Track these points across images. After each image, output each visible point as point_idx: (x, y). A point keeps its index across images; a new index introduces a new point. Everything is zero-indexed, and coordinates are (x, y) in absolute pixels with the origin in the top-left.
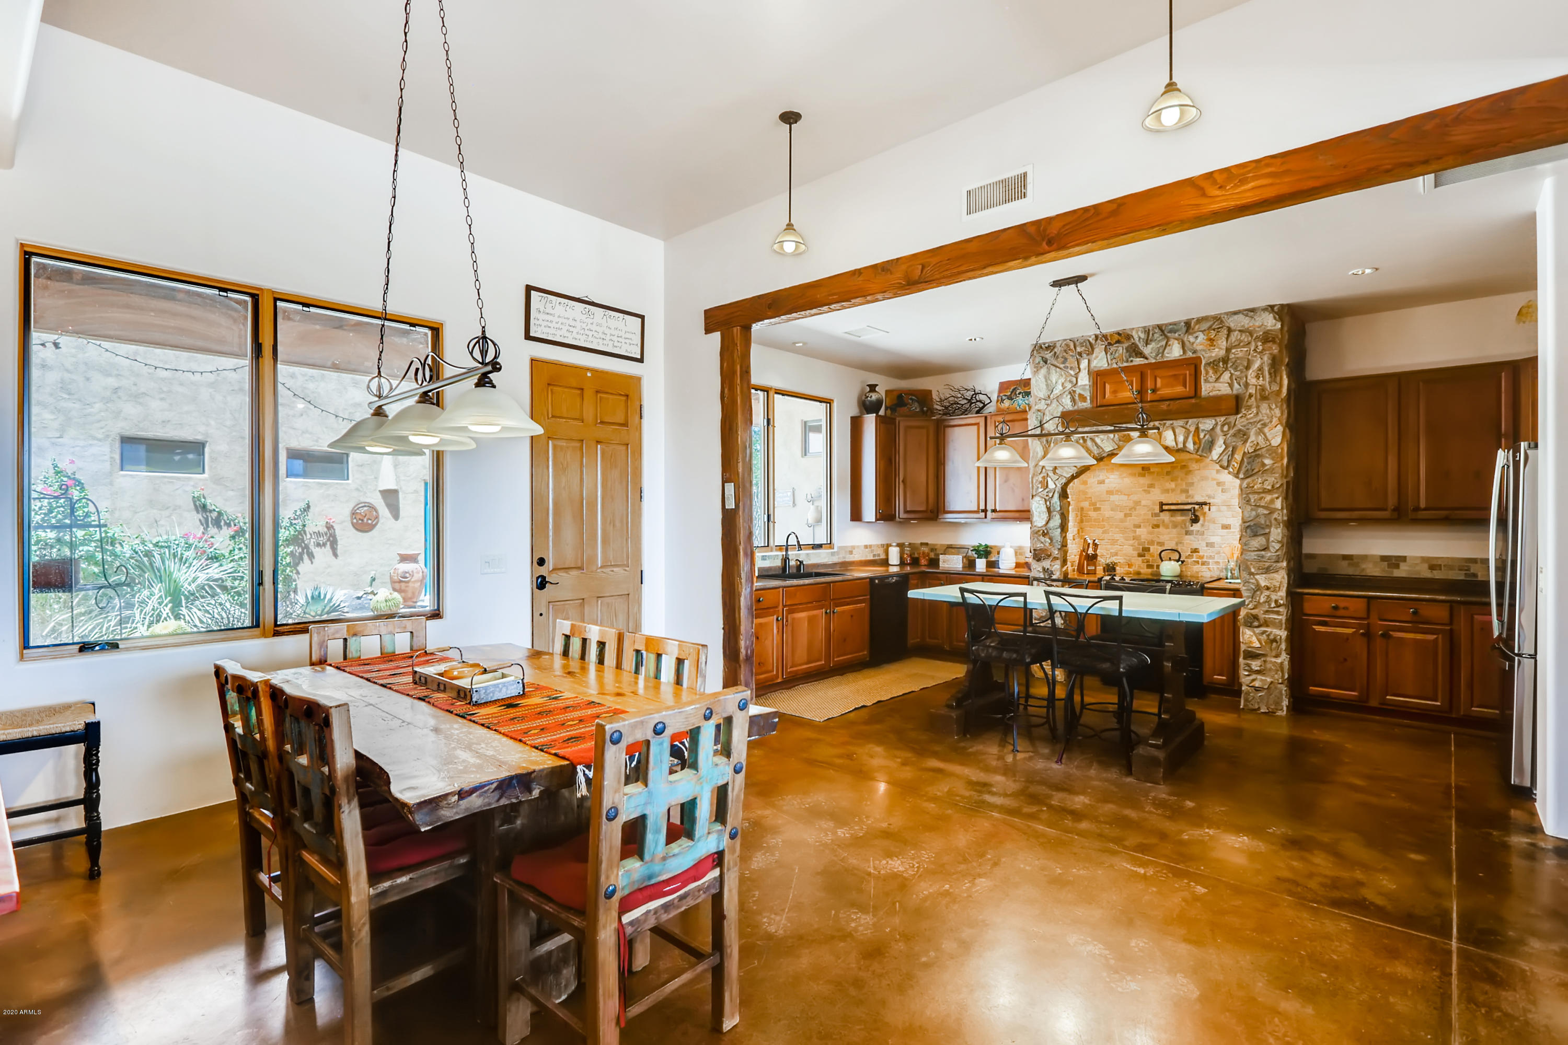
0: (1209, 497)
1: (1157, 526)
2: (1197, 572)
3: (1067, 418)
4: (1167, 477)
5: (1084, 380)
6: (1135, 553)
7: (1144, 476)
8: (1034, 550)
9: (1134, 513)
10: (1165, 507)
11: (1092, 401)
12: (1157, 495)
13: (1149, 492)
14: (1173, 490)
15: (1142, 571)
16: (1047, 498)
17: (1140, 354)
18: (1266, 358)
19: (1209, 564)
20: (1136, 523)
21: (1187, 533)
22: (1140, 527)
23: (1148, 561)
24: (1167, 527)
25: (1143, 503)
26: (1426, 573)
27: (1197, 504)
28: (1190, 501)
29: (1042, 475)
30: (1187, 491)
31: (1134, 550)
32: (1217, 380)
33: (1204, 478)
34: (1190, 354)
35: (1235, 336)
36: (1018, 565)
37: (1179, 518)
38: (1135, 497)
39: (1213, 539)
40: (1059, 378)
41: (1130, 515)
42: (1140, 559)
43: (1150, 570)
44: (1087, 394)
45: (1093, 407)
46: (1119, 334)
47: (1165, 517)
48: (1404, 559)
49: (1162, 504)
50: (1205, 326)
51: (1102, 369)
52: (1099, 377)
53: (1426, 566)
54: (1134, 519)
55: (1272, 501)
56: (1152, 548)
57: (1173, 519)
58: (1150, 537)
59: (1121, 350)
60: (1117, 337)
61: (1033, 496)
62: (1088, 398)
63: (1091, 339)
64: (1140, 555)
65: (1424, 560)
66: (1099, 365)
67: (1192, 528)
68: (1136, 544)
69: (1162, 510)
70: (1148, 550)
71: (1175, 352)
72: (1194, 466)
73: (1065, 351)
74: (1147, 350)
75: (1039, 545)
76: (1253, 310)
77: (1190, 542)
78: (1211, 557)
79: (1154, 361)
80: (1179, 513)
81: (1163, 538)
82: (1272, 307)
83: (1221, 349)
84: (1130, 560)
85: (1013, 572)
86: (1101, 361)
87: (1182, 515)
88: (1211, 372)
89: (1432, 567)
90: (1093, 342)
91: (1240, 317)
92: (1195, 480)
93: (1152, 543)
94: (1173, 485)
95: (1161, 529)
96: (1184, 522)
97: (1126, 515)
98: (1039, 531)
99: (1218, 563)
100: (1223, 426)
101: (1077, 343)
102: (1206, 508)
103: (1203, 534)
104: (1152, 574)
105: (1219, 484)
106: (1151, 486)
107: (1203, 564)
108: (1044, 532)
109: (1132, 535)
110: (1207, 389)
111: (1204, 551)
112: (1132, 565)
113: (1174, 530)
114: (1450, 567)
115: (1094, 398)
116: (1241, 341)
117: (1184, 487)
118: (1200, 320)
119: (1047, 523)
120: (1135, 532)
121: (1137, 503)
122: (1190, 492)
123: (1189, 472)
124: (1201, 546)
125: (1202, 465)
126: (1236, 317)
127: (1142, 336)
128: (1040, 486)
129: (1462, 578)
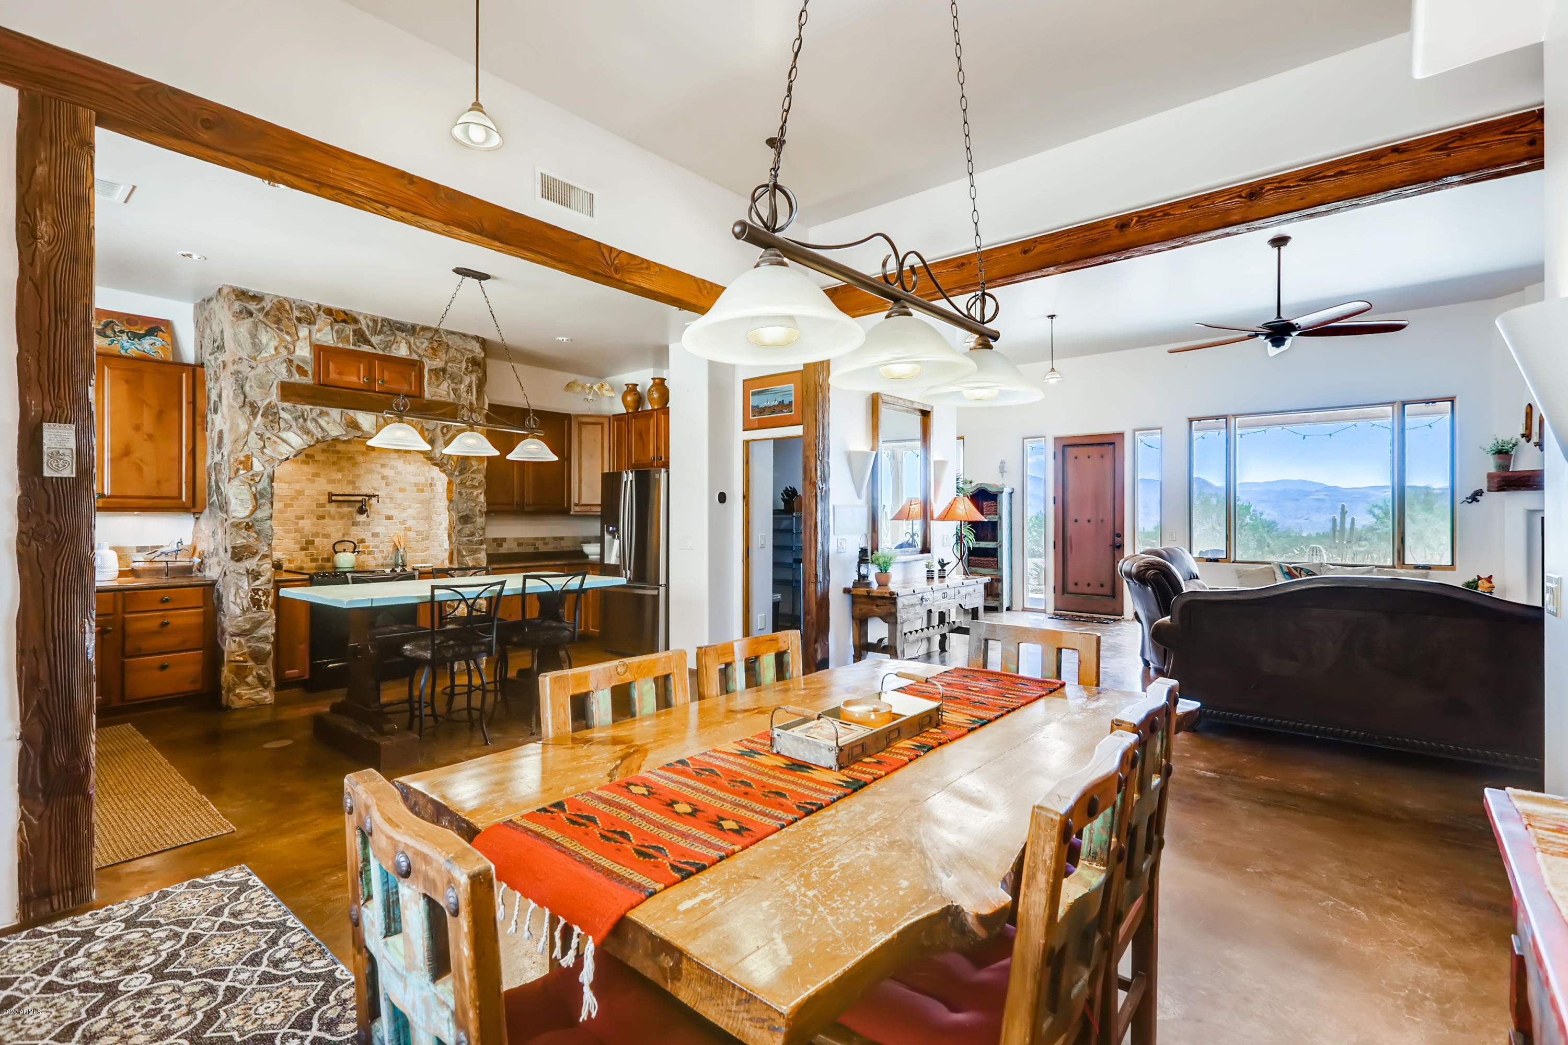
0: (375, 489)
1: (323, 517)
2: (363, 562)
3: (289, 391)
4: (335, 467)
5: (303, 352)
6: (298, 547)
7: (308, 463)
8: (233, 548)
9: (296, 503)
10: (333, 498)
11: (314, 378)
12: (323, 486)
13: (314, 482)
14: (339, 481)
15: (305, 565)
16: (252, 483)
17: (368, 342)
18: (474, 378)
19: (374, 552)
20: (299, 514)
21: (354, 524)
22: (302, 518)
23: (312, 555)
24: (333, 518)
25: (307, 492)
26: (516, 550)
27: (366, 495)
28: (356, 492)
29: (243, 454)
30: (354, 483)
31: (296, 543)
32: (439, 385)
33: (370, 471)
34: (415, 357)
35: (452, 352)
36: (122, 574)
37: (346, 509)
38: (298, 486)
39: (377, 530)
40: (270, 340)
41: (292, 506)
42: (303, 553)
43: (314, 564)
44: (309, 369)
45: (315, 384)
46: (345, 312)
47: (332, 508)
48: (504, 540)
49: (330, 495)
50: (429, 335)
51: (325, 344)
52: (320, 351)
53: (516, 544)
54: (297, 510)
55: (477, 496)
56: (317, 540)
57: (340, 510)
58: (314, 530)
59: (349, 329)
60: (343, 316)
61: (230, 479)
62: (310, 372)
63: (312, 308)
64: (303, 549)
65: (516, 539)
66: (324, 339)
67: (358, 520)
68: (299, 537)
69: (330, 501)
70: (312, 542)
71: (402, 351)
72: (360, 459)
73: (279, 310)
74: (375, 340)
75: (240, 542)
76: (464, 335)
77: (356, 533)
78: (376, 547)
79: (381, 352)
80: (346, 504)
81: (329, 530)
82: (478, 337)
83: (441, 360)
84: (291, 555)
85: (115, 584)
86: (326, 335)
87: (349, 507)
88: (434, 378)
89: (519, 545)
90: (315, 312)
91: (457, 338)
92: (362, 472)
93: (317, 535)
94: (339, 476)
95: (327, 521)
96: (350, 513)
97: (286, 506)
98: (240, 523)
99: (382, 551)
100: (443, 428)
101: (294, 305)
102: (374, 500)
103: (369, 524)
104: (316, 568)
105: (383, 478)
106: (316, 475)
107: (369, 553)
108: (247, 524)
109: (293, 528)
110: (429, 393)
111: (370, 541)
112: (293, 560)
113: (341, 522)
114: (528, 544)
115: (317, 373)
116: (456, 358)
117: (351, 478)
118: (424, 329)
119: (253, 512)
120: (297, 524)
121: (300, 493)
122: (357, 484)
123: (355, 464)
124: (366, 535)
125: (368, 458)
126: (453, 336)
127: (371, 324)
128: (241, 467)
129: (532, 551)
